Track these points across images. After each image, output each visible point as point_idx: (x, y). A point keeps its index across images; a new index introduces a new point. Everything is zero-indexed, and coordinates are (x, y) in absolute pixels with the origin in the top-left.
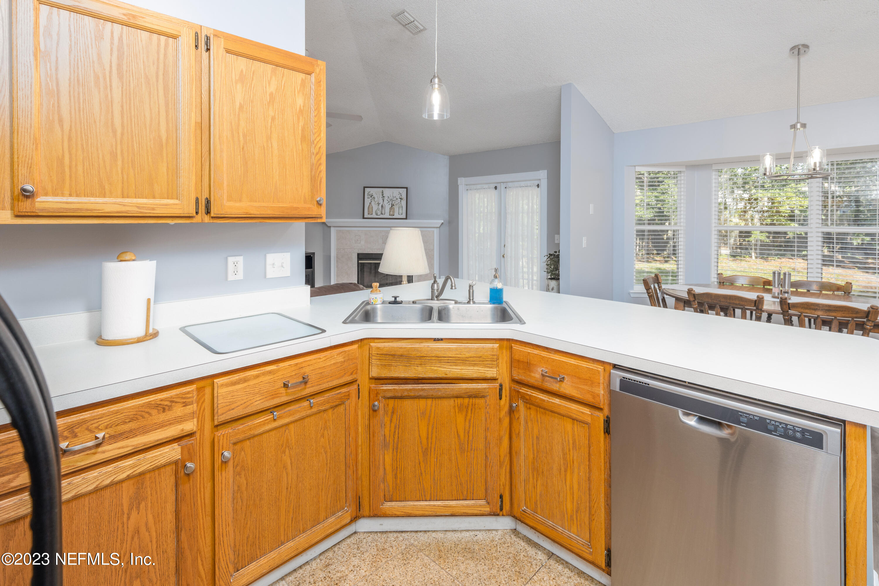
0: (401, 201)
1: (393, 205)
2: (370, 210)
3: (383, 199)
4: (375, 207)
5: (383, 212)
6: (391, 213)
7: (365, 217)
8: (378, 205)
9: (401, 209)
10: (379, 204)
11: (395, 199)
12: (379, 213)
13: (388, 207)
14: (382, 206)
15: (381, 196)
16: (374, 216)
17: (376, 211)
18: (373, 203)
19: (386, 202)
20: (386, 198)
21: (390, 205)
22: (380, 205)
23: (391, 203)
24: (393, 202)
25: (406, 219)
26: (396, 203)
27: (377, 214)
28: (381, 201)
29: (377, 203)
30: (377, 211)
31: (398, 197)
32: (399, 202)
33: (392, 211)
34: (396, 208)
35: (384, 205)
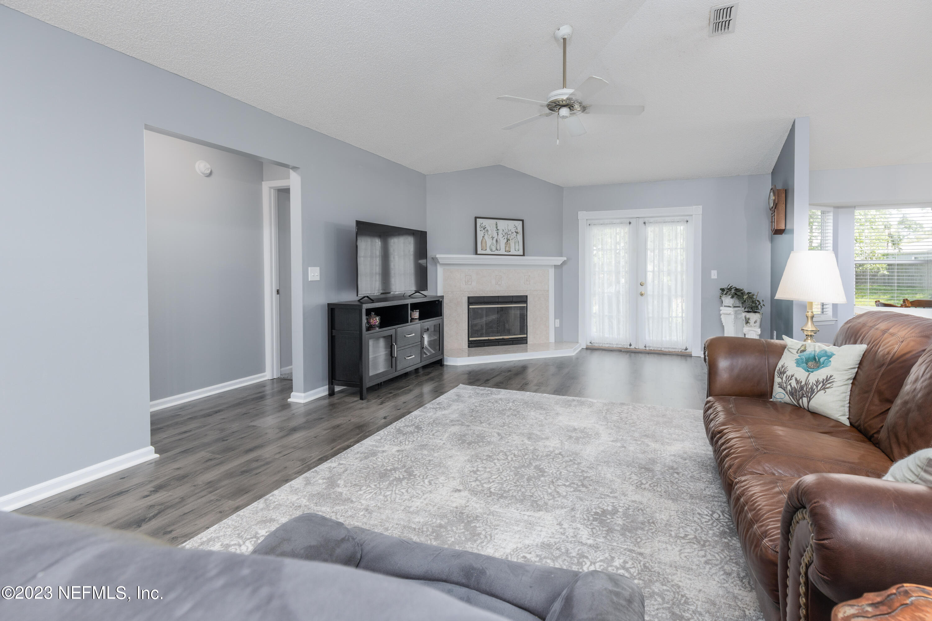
0: (516, 235)
1: (508, 240)
2: (484, 245)
3: (498, 233)
4: (489, 242)
5: (498, 248)
6: (507, 249)
7: (478, 253)
8: (493, 239)
9: (517, 244)
10: (493, 238)
11: (510, 233)
12: (494, 249)
13: (503, 242)
14: (497, 241)
15: (495, 229)
16: (488, 252)
17: (490, 247)
18: (486, 237)
19: (500, 236)
20: (500, 232)
21: (506, 240)
22: (495, 240)
23: (506, 237)
24: (509, 236)
25: (524, 255)
26: (512, 237)
27: (491, 250)
28: (495, 235)
29: (491, 236)
30: (492, 246)
31: (514, 231)
32: (515, 236)
33: (507, 246)
34: (512, 243)
35: (498, 240)
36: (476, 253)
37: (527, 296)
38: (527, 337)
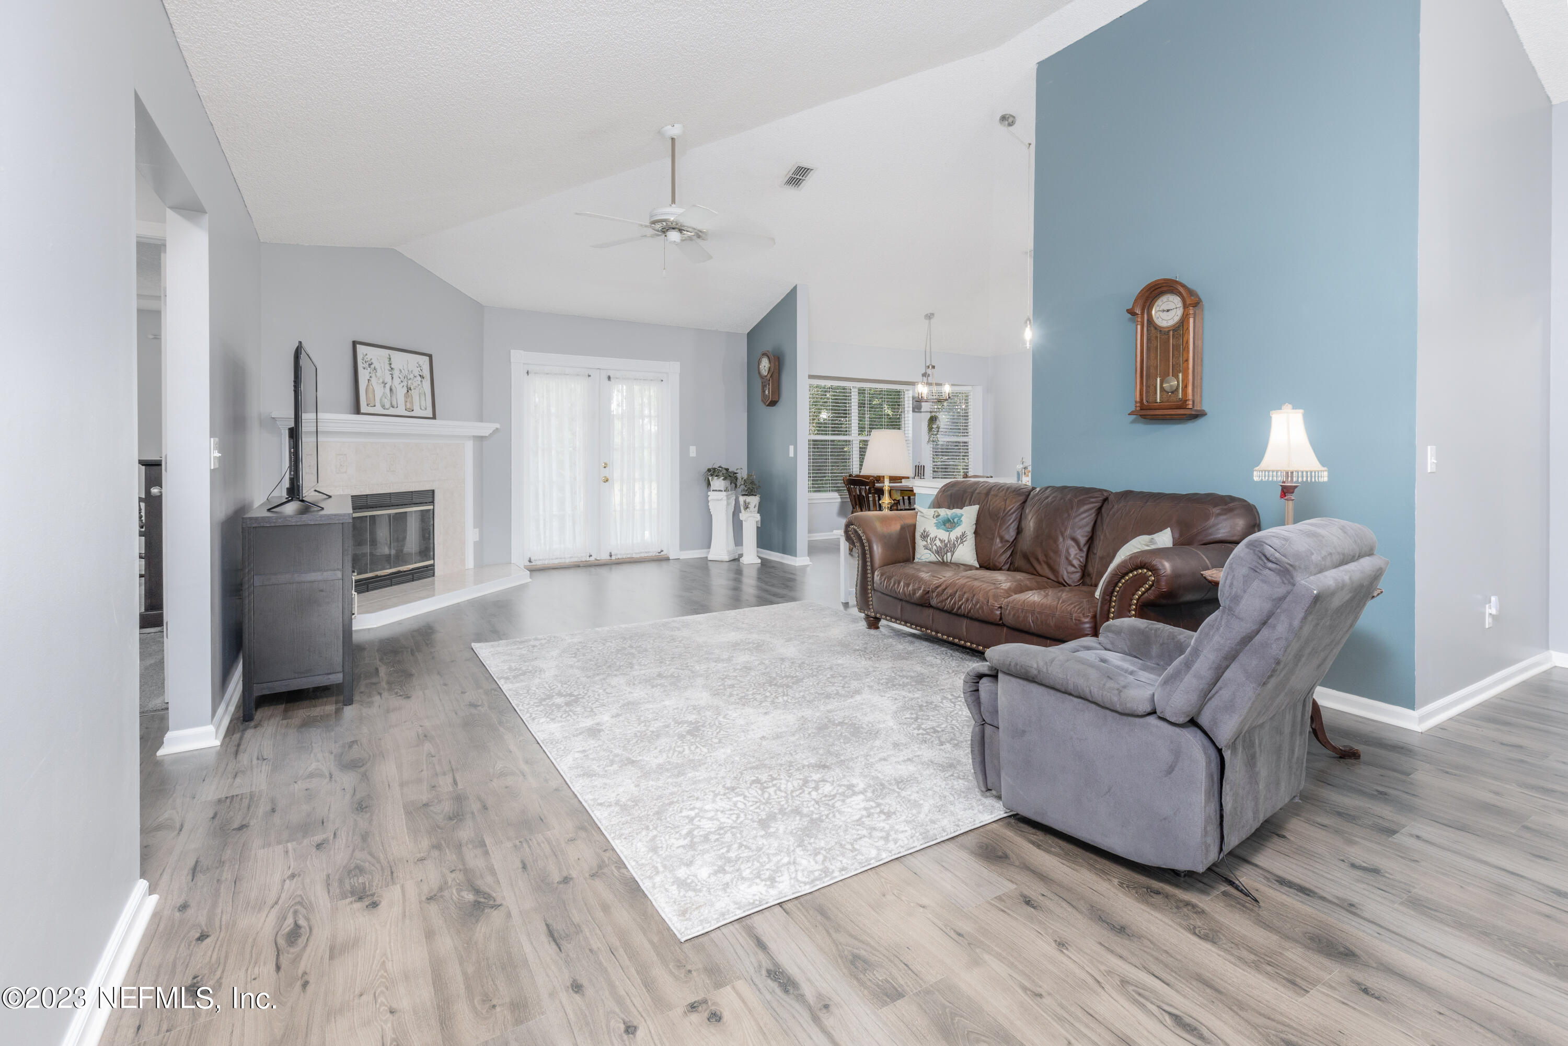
0: (421, 381)
1: (409, 389)
2: (371, 396)
3: (392, 374)
4: (379, 391)
5: (394, 403)
6: (408, 406)
7: (362, 411)
8: (384, 387)
9: (423, 398)
10: (385, 384)
11: (411, 376)
12: (387, 405)
13: (401, 392)
14: (391, 390)
15: (388, 367)
16: (378, 410)
17: (381, 400)
18: (374, 380)
19: (397, 381)
20: (396, 373)
21: (405, 390)
22: (388, 386)
23: (405, 384)
24: (409, 382)
25: (434, 417)
26: (415, 384)
27: (383, 407)
28: (388, 379)
29: (381, 381)
30: (383, 399)
31: (417, 374)
32: (419, 383)
33: (408, 400)
34: (415, 393)
35: (394, 388)
36: (357, 411)
37: (433, 491)
38: (433, 565)
